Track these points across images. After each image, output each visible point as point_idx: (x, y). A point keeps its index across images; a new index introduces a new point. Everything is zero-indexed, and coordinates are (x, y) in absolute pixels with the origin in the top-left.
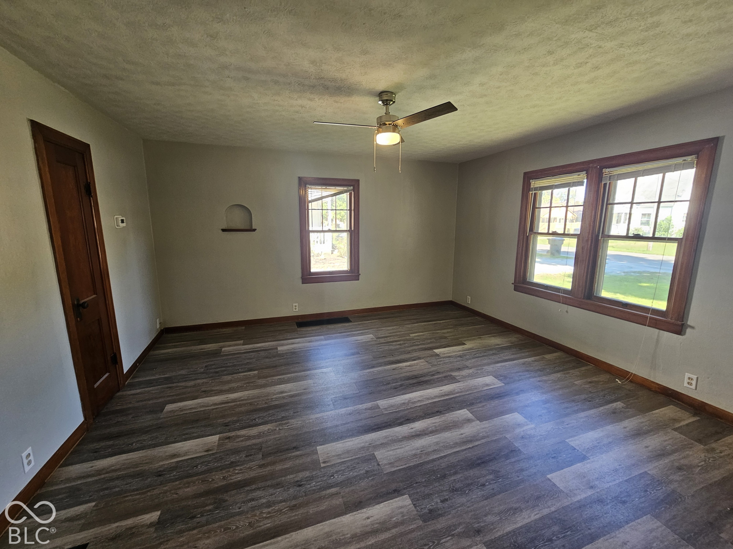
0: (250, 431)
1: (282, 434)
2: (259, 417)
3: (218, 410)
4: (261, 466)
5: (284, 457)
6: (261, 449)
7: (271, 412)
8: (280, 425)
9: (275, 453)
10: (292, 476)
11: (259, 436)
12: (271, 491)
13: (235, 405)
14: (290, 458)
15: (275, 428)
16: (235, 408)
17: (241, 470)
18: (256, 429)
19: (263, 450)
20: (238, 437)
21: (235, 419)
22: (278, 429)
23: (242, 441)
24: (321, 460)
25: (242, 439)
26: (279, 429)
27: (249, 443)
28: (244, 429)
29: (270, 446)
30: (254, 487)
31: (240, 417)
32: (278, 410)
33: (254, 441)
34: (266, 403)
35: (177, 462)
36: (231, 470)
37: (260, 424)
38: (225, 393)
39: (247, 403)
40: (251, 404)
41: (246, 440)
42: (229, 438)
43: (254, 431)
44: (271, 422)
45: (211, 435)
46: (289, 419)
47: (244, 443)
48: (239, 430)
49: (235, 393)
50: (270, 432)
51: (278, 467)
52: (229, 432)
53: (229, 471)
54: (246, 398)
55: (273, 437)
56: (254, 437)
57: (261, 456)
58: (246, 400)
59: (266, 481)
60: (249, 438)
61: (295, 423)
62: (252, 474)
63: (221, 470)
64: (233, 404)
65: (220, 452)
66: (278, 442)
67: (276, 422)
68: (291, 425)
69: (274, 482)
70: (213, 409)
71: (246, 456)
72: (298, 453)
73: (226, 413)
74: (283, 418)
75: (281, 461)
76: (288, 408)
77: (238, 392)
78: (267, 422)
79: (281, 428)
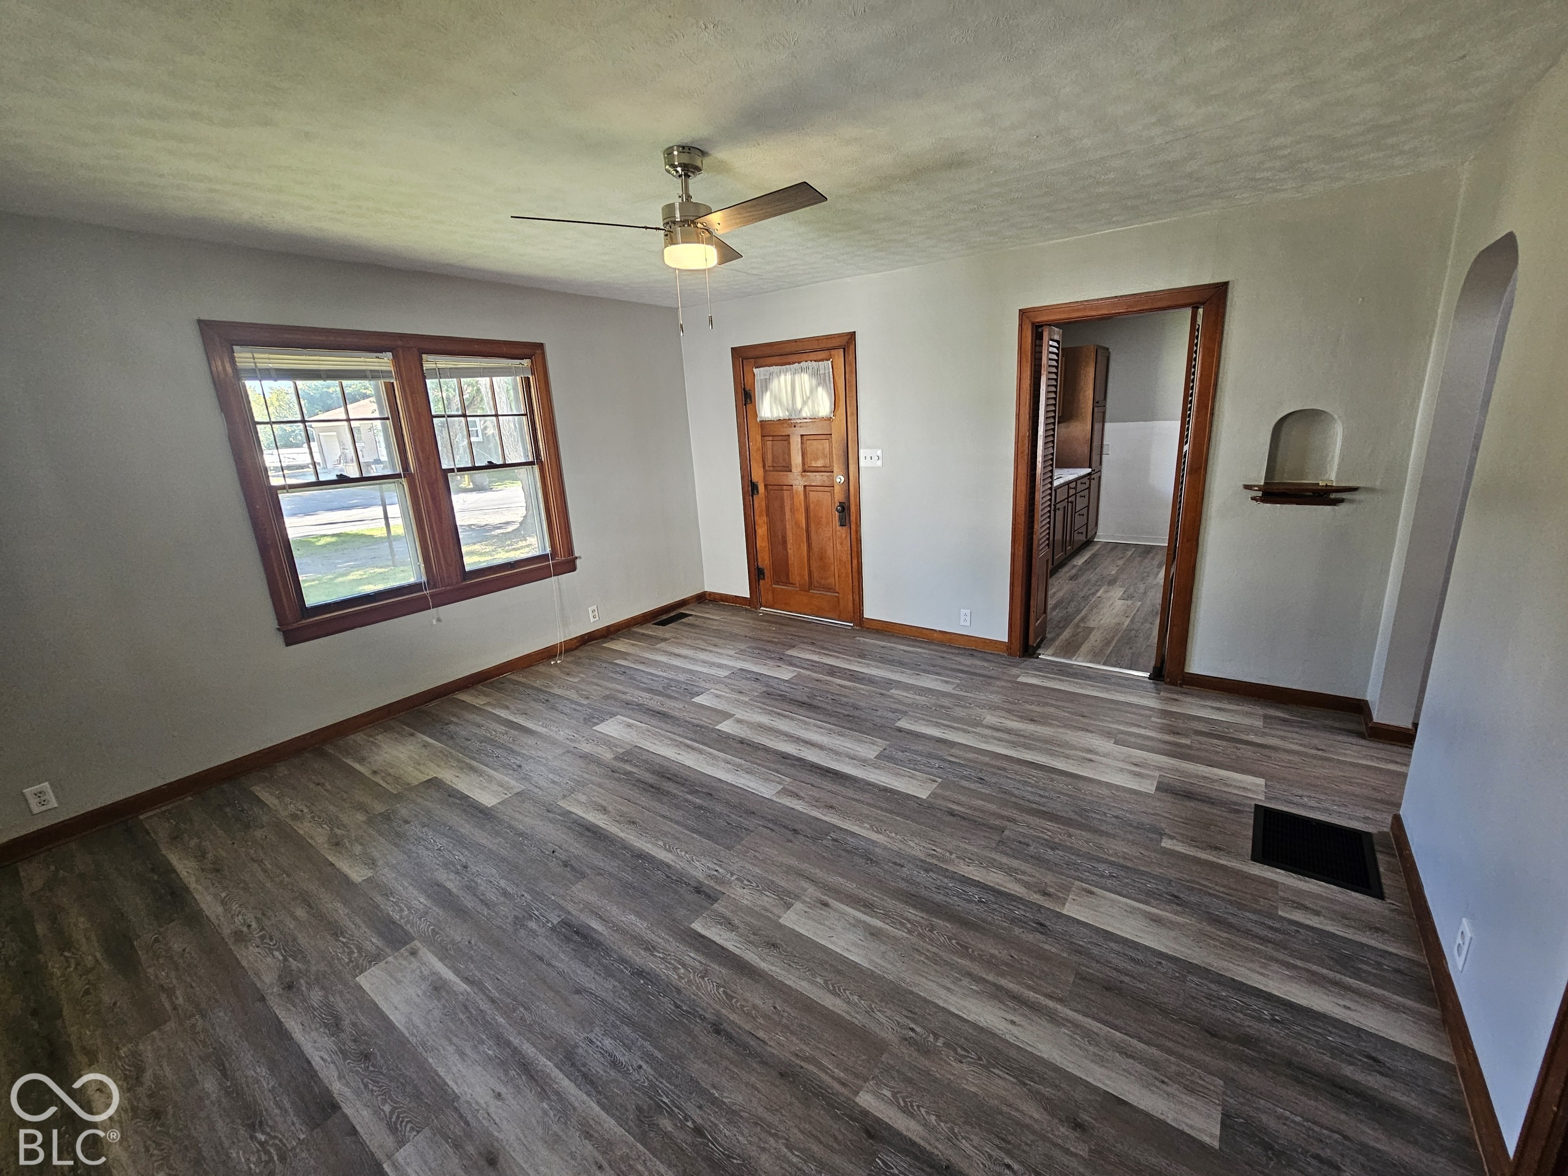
0: (1000, 882)
1: (954, 843)
2: (970, 901)
3: (1050, 989)
4: (1014, 821)
5: (977, 814)
6: (1000, 841)
7: (939, 898)
8: (944, 861)
9: (984, 825)
10: (983, 791)
11: (992, 864)
12: (1016, 792)
13: (1003, 974)
14: (970, 808)
15: (957, 861)
16: (1007, 964)
17: (1042, 832)
18: (990, 878)
19: (998, 838)
20: (1027, 885)
21: (1017, 931)
22: (954, 856)
23: (1024, 873)
24: (935, 785)
25: (1022, 877)
26: (951, 853)
27: (1015, 863)
28: (1010, 895)
29: (984, 837)
30: (1034, 806)
31: (1004, 929)
32: (924, 893)
33: (1004, 860)
34: (932, 928)
35: (1146, 903)
36: (1057, 840)
37: (976, 886)
38: (1013, 1053)
39: (972, 958)
40: (964, 950)
41: (1016, 870)
42: (1045, 894)
43: (995, 878)
44: (953, 876)
45: (1079, 922)
46: (922, 861)
47: (1022, 868)
48: (1021, 899)
49: (982, 1030)
50: (969, 860)
51: (993, 807)
52: (1041, 906)
53: (1060, 840)
54: (965, 982)
55: (971, 848)
56: (1000, 867)
57: (1007, 832)
58: (969, 974)
59: (1015, 803)
60: (1010, 871)
61: (918, 848)
62: (1030, 819)
63: (1071, 848)
64: (1003, 982)
65: (1068, 876)
66: (969, 836)
67: (947, 870)
68: (928, 849)
69: (1006, 796)
70: (1060, 1000)
71: (1028, 845)
72: (954, 807)
73: (1032, 962)
74: (928, 868)
75: (983, 811)
76: (903, 885)
77: (975, 1026)
78: (960, 881)
79: (948, 854)
